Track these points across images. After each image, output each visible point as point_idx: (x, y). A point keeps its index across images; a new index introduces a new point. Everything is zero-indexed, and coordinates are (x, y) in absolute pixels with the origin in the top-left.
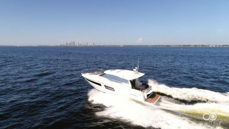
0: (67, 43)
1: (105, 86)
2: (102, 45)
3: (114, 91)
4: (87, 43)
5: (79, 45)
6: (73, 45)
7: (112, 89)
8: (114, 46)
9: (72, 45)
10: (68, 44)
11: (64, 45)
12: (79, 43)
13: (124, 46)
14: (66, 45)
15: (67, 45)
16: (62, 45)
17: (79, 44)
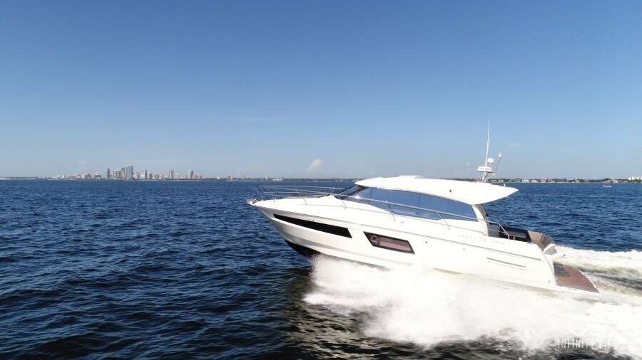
0: (109, 171)
1: (368, 235)
2: (218, 178)
3: (412, 252)
4: (172, 172)
5: (148, 177)
6: (129, 177)
7: (402, 245)
8: (255, 179)
9: (126, 176)
10: (111, 173)
11: (100, 176)
12: (146, 171)
13: (284, 180)
14: (104, 176)
15: (109, 176)
16: (93, 177)
17: (146, 174)
